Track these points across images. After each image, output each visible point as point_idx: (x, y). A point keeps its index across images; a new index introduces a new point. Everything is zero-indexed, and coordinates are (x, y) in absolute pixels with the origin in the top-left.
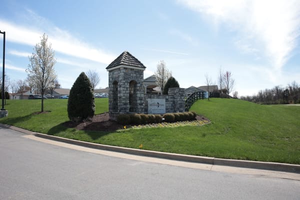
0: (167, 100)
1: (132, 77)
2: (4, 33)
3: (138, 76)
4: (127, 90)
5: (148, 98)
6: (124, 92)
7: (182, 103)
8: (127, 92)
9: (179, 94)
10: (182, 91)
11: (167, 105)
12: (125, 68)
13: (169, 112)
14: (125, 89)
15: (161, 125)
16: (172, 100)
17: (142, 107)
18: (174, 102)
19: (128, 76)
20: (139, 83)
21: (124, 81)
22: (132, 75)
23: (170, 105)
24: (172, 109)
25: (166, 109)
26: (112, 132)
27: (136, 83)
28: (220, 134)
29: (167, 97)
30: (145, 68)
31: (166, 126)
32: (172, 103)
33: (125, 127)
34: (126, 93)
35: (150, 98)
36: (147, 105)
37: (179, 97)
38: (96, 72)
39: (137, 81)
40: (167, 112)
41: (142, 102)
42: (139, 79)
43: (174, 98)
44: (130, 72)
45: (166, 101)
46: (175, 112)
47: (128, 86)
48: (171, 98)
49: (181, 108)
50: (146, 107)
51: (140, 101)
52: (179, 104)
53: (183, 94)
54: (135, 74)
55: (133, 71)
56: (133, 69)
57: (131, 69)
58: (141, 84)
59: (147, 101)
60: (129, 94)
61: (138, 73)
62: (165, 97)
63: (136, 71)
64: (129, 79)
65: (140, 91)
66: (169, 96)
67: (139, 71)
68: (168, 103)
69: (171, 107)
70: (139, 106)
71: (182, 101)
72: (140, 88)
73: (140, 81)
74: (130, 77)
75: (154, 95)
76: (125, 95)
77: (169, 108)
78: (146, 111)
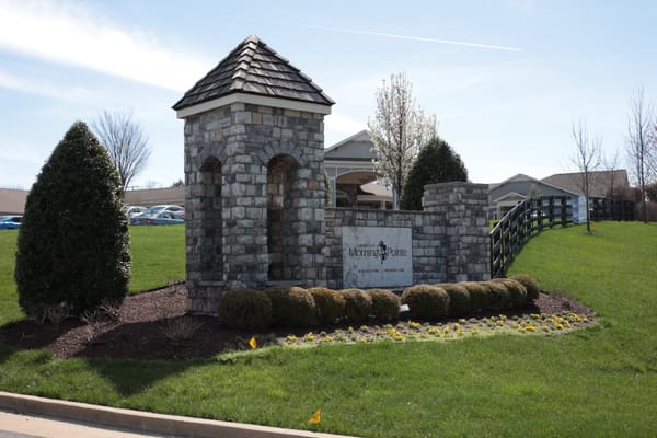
0: (417, 232)
1: (279, 141)
3: (303, 135)
4: (260, 195)
5: (342, 225)
6: (248, 201)
7: (477, 245)
8: (259, 201)
9: (468, 206)
10: (476, 197)
11: (420, 252)
12: (249, 107)
13: (425, 279)
14: (252, 190)
15: (395, 334)
16: (438, 230)
17: (320, 259)
18: (445, 240)
19: (262, 139)
20: (307, 166)
21: (248, 159)
22: (276, 133)
23: (432, 252)
24: (437, 268)
25: (416, 268)
26: (198, 363)
27: (295, 166)
28: (638, 370)
29: (419, 220)
30: (329, 103)
31: (417, 337)
33: (252, 342)
34: (253, 205)
35: (351, 223)
36: (337, 254)
37: (467, 221)
38: (134, 121)
39: (296, 156)
40: (417, 281)
41: (320, 239)
42: (307, 150)
43: (447, 224)
44: (268, 120)
45: (413, 238)
46: (451, 278)
47: (263, 179)
48: (435, 223)
49: (476, 263)
50: (335, 260)
51: (310, 236)
52: (468, 248)
53: (482, 205)
54: (288, 128)
55: (280, 118)
56: (283, 109)
57: (274, 109)
58: (313, 169)
59: (340, 238)
60: (265, 210)
61: (300, 127)
62: (409, 219)
63: (293, 118)
64: (264, 151)
65: (311, 197)
66: (427, 217)
67: (304, 116)
68: (422, 242)
69: (433, 260)
70: (305, 256)
71: (480, 236)
72: (311, 184)
73: (311, 157)
74: (270, 143)
75: (367, 212)
76: (253, 212)
77: (428, 265)
78: (336, 275)
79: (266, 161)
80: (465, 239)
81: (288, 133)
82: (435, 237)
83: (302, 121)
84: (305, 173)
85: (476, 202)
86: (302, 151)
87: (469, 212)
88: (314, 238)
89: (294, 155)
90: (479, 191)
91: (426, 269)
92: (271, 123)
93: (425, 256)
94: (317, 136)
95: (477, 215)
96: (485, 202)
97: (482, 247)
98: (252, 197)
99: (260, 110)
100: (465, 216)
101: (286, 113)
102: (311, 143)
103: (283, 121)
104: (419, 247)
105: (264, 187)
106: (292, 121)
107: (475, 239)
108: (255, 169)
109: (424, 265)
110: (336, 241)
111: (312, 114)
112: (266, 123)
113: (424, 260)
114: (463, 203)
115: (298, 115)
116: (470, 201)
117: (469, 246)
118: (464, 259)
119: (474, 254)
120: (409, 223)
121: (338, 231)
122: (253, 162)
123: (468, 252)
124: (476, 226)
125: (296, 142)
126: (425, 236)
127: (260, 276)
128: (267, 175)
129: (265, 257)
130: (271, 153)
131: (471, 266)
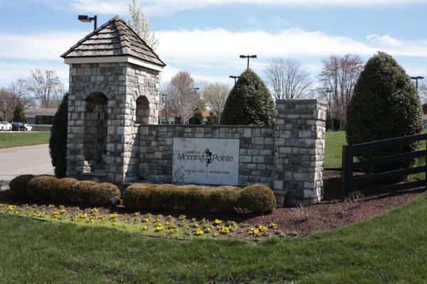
0: (245, 143)
1: (94, 84)
4: (80, 119)
5: (172, 137)
8: (79, 122)
9: (287, 121)
10: (300, 112)
11: (248, 159)
13: (252, 181)
19: (83, 84)
20: (113, 98)
22: (93, 79)
23: (261, 159)
24: (267, 174)
25: (242, 172)
27: (108, 100)
29: (247, 133)
32: (268, 152)
34: (75, 126)
35: (181, 135)
36: (168, 157)
37: (288, 134)
41: (119, 146)
42: (113, 88)
44: (87, 72)
45: (241, 147)
47: (82, 109)
49: (295, 171)
50: (166, 161)
51: (112, 145)
52: (287, 157)
53: (306, 119)
54: (101, 75)
55: (95, 69)
56: (97, 64)
57: (92, 65)
58: (117, 100)
59: (171, 146)
60: (83, 128)
61: (109, 73)
62: (236, 132)
63: (104, 69)
64: (84, 92)
65: (115, 119)
66: (258, 130)
67: (113, 66)
68: (249, 151)
70: (109, 158)
71: (303, 147)
72: (115, 110)
73: (116, 93)
74: (88, 86)
75: (196, 127)
76: (75, 130)
77: (256, 170)
78: (166, 172)
79: (85, 97)
80: (283, 150)
81: (101, 78)
82: (265, 147)
83: (110, 69)
84: (111, 103)
85: (297, 116)
86: (110, 89)
87: (289, 126)
88: (116, 146)
89: (104, 92)
90: (304, 106)
91: (253, 173)
92: (89, 74)
93: (252, 163)
94: (121, 78)
95: (300, 128)
96: (309, 116)
98: (75, 120)
99: (83, 66)
100: (284, 129)
101: (100, 66)
102: (116, 83)
103: (97, 71)
104: (247, 155)
105: (83, 114)
107: (296, 150)
108: (78, 103)
109: (252, 170)
110: (167, 148)
111: (118, 63)
112: (86, 74)
113: (252, 166)
114: (282, 118)
115: (108, 66)
117: (287, 156)
118: (280, 167)
119: (293, 163)
120: (237, 136)
121: (168, 141)
122: (77, 99)
123: (287, 161)
124: (297, 137)
125: (106, 83)
126: (254, 146)
127: (78, 168)
128: (86, 106)
129: (81, 157)
130: (88, 92)
131: (288, 174)
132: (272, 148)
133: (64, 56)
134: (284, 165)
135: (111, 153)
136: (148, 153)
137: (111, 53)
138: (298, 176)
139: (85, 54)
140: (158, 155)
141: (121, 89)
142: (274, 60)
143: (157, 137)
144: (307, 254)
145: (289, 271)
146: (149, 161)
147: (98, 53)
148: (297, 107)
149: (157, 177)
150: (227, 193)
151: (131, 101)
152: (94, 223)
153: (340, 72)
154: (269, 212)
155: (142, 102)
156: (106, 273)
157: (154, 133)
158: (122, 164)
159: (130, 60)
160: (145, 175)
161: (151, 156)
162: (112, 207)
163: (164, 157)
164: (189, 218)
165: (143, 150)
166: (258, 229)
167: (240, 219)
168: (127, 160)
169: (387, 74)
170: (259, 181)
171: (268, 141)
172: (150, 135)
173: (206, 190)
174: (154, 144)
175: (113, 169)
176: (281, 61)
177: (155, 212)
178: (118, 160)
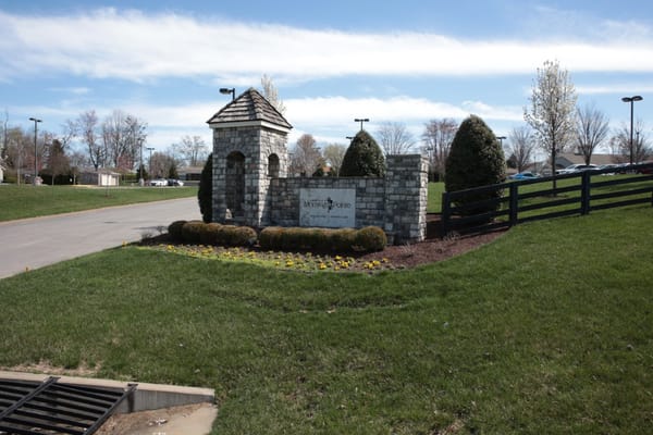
0: (361, 192)
1: (233, 144)
2: (233, 91)
3: (247, 140)
4: (222, 174)
5: (299, 187)
7: (405, 202)
8: (221, 177)
9: (396, 173)
10: (406, 165)
11: (363, 205)
13: (366, 224)
14: (218, 172)
19: (224, 145)
20: (249, 156)
23: (374, 206)
24: (379, 217)
25: (358, 217)
27: (243, 157)
29: (362, 184)
32: (380, 199)
34: (218, 180)
35: (306, 186)
36: (296, 204)
37: (396, 184)
39: (242, 151)
41: (256, 196)
42: (250, 147)
44: (228, 134)
45: (357, 196)
47: (224, 166)
48: (378, 185)
49: (402, 215)
50: (294, 208)
51: (249, 195)
53: (412, 171)
54: (239, 137)
55: (234, 132)
56: (236, 128)
57: (231, 128)
58: (252, 158)
59: (298, 195)
60: (225, 182)
61: (246, 135)
62: (353, 183)
64: (226, 151)
65: (251, 173)
66: (371, 181)
67: (249, 129)
68: (364, 199)
69: (376, 212)
70: (246, 206)
71: (409, 195)
72: (251, 166)
73: (251, 151)
74: (228, 146)
75: (318, 179)
76: (219, 183)
77: (370, 214)
78: (294, 217)
79: (226, 155)
80: (392, 197)
81: (239, 140)
82: (378, 195)
83: (246, 132)
84: (248, 160)
85: (404, 169)
86: (247, 148)
87: (397, 177)
88: (252, 196)
90: (410, 160)
91: (368, 217)
92: (229, 136)
93: (366, 209)
94: (256, 139)
95: (407, 179)
96: (414, 168)
97: (411, 203)
98: (218, 175)
100: (393, 180)
101: (238, 129)
102: (251, 143)
103: (235, 134)
104: (362, 202)
105: (224, 170)
106: (241, 132)
107: (403, 197)
109: (366, 215)
110: (295, 197)
111: (253, 127)
112: (226, 136)
113: (366, 211)
114: (391, 171)
116: (398, 169)
117: (396, 202)
118: (390, 212)
119: (402, 209)
120: (354, 186)
121: (296, 191)
122: (220, 157)
123: (396, 206)
124: (405, 187)
125: (243, 144)
126: (368, 194)
127: (222, 215)
128: (227, 163)
129: (224, 205)
130: (228, 152)
131: (397, 218)
132: (383, 196)
133: (209, 122)
134: (393, 210)
135: (249, 202)
136: (279, 201)
137: (247, 118)
138: (405, 219)
139: (226, 119)
140: (288, 203)
141: (256, 148)
142: (384, 123)
143: (286, 187)
144: (413, 283)
145: (397, 297)
146: (280, 208)
147: (236, 119)
148: (404, 160)
149: (287, 222)
150: (346, 234)
151: (264, 158)
152: (236, 259)
153: (439, 132)
154: (381, 250)
155: (273, 159)
156: (247, 299)
157: (284, 184)
158: (257, 211)
159: (263, 124)
160: (276, 220)
161: (281, 204)
162: (250, 247)
163: (293, 205)
164: (314, 255)
165: (275, 199)
166: (372, 264)
167: (357, 255)
168: (261, 208)
169: (477, 133)
170: (373, 224)
171: (380, 190)
172: (281, 186)
173: (328, 232)
174: (284, 194)
175: (250, 215)
176: (389, 124)
177: (286, 251)
178: (254, 207)
